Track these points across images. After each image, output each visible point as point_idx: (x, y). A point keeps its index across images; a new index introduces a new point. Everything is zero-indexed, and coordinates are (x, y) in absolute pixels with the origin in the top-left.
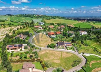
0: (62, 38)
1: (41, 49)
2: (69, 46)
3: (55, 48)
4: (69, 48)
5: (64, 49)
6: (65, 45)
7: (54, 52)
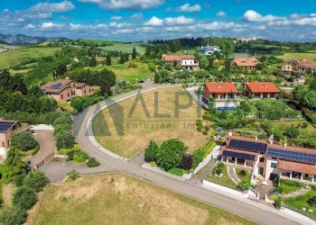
0: (273, 116)
1: (98, 165)
2: (297, 175)
3: (187, 176)
4: (297, 193)
5: (250, 193)
6: (269, 162)
7: (164, 200)
